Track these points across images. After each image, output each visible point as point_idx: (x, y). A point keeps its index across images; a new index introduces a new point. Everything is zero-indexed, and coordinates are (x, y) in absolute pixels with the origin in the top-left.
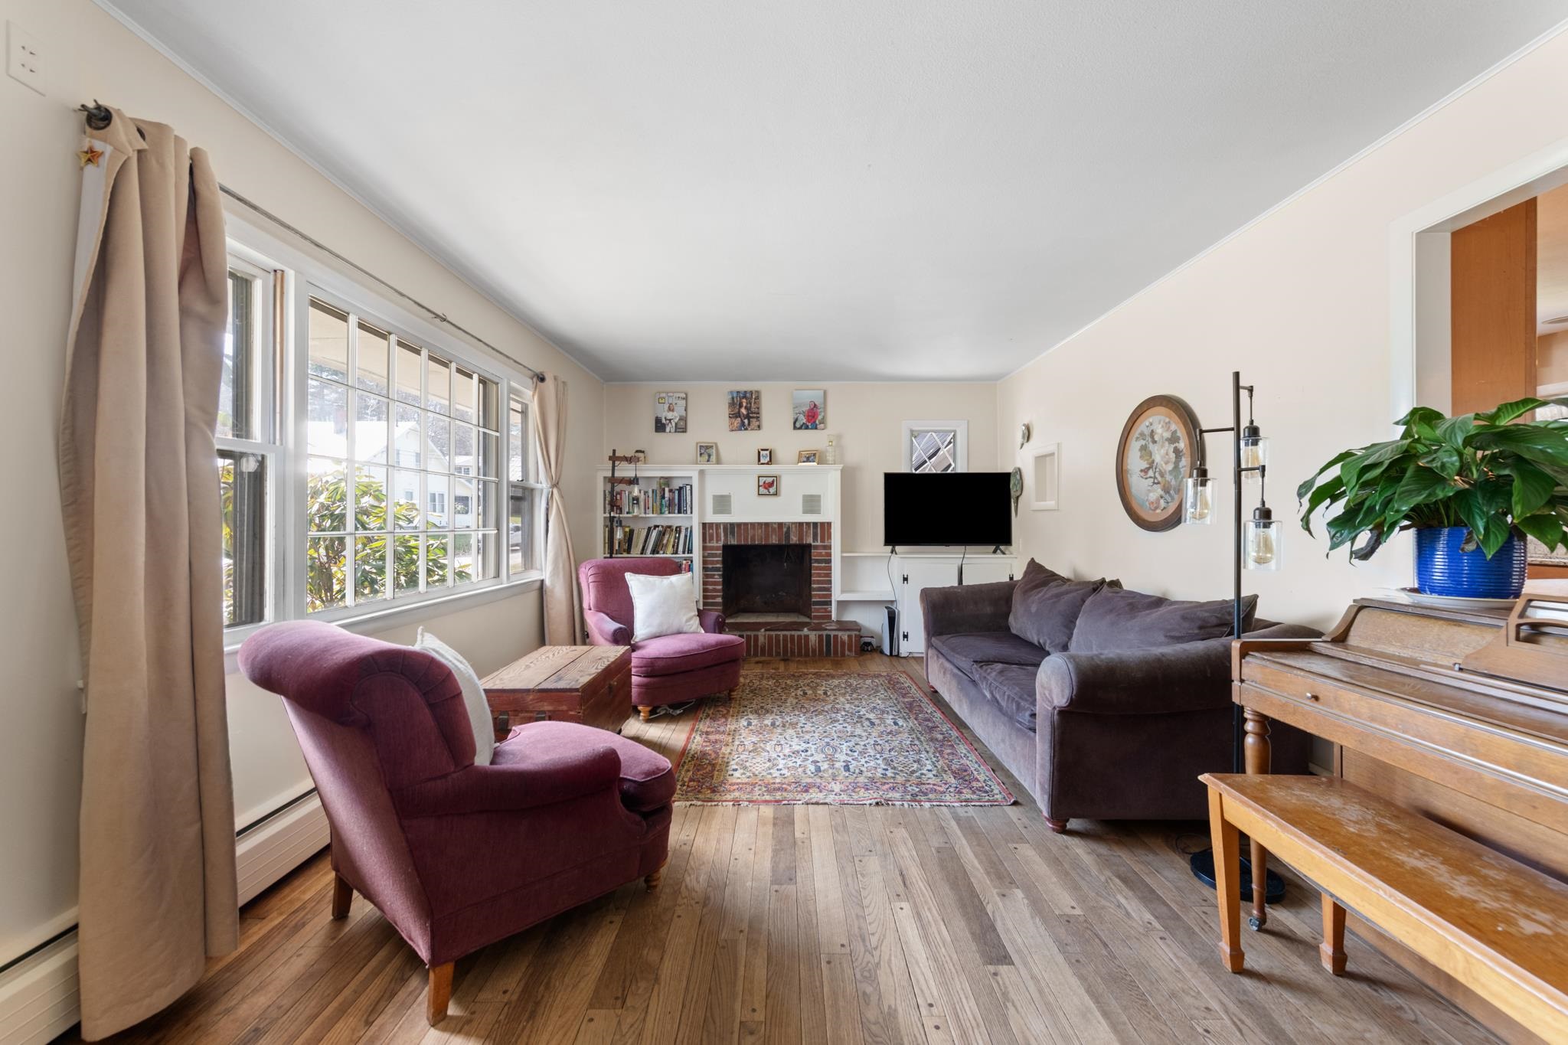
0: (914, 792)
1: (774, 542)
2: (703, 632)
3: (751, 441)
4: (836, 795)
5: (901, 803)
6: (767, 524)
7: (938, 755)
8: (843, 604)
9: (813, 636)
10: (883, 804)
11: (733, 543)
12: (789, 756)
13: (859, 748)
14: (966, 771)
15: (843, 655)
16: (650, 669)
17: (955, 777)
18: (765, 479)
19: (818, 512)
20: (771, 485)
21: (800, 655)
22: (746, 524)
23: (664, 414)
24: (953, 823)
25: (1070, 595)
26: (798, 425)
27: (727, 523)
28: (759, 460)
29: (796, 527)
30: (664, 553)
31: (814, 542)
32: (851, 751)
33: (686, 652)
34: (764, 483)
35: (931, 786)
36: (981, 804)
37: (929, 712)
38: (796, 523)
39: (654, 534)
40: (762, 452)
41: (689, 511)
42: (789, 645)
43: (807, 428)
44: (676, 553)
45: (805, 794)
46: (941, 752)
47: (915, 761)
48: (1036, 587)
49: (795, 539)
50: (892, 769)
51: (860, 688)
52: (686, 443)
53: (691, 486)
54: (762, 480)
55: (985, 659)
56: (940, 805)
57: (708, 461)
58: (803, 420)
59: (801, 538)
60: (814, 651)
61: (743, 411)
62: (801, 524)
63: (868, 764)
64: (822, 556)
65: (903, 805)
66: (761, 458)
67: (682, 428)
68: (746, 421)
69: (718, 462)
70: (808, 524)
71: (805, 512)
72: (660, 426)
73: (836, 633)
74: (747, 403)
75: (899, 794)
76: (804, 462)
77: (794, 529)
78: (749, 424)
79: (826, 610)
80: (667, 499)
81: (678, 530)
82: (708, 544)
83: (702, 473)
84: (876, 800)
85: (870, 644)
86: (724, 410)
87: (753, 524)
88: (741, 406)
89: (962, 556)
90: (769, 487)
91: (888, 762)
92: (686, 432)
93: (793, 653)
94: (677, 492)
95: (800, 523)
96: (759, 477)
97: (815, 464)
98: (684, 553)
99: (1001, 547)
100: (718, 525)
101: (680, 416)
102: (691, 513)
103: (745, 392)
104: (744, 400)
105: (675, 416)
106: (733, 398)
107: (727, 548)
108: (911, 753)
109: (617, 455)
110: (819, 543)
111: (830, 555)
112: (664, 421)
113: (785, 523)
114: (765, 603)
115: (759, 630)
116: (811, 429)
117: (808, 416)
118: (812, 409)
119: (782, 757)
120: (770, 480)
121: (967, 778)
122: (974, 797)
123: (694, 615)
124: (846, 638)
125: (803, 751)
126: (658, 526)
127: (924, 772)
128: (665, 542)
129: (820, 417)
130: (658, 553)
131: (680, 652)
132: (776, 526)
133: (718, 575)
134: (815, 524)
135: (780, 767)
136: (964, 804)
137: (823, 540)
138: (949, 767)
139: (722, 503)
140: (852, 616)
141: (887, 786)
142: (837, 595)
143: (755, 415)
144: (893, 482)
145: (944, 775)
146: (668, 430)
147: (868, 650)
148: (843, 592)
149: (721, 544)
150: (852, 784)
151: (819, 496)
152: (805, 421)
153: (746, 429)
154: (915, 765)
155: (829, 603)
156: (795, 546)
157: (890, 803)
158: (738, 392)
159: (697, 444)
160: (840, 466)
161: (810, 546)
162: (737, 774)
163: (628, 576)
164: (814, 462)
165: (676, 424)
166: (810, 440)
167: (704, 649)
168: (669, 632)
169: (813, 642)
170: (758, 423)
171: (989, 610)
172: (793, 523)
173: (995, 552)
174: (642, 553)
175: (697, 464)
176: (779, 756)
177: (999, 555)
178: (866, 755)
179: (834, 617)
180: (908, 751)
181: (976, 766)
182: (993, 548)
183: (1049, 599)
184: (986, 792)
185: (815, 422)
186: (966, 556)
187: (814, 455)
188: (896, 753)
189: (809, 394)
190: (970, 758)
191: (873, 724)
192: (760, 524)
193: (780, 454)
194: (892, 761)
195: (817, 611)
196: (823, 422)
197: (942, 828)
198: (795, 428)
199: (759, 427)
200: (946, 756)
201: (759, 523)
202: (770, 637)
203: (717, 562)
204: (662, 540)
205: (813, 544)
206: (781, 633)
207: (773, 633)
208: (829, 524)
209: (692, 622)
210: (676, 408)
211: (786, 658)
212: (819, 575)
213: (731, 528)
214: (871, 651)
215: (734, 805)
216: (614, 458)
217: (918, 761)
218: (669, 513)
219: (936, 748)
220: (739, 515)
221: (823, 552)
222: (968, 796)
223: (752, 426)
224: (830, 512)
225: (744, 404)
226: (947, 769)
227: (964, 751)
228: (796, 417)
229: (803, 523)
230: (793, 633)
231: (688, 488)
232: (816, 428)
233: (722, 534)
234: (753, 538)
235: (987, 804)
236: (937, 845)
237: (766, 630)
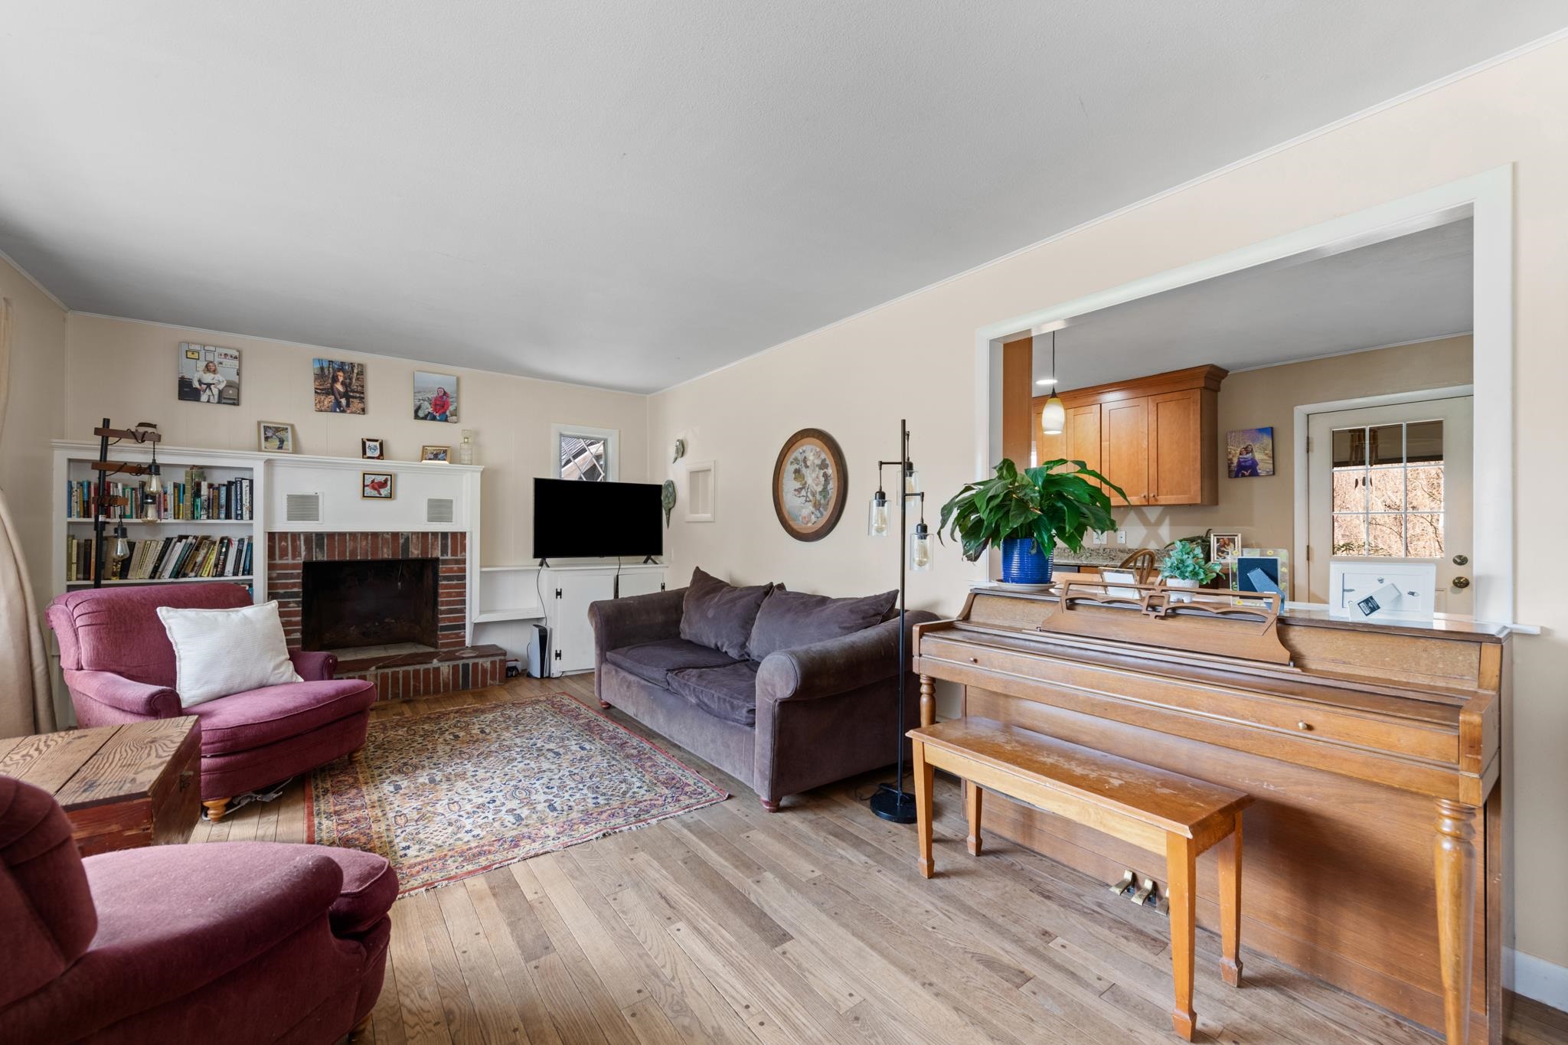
0: (635, 813)
1: (386, 556)
2: (302, 680)
3: (350, 427)
4: (553, 839)
5: (628, 827)
6: (375, 535)
7: (640, 770)
8: (479, 627)
9: (445, 668)
10: (610, 834)
11: (320, 558)
12: (474, 812)
13: (555, 783)
14: (673, 779)
15: (484, 684)
16: (229, 743)
17: (667, 788)
18: (373, 477)
19: (449, 520)
20: (383, 485)
21: (427, 692)
22: (342, 535)
23: (197, 374)
24: (685, 831)
25: (745, 600)
26: (421, 414)
27: (311, 533)
28: (364, 452)
29: (418, 537)
30: (196, 576)
31: (442, 555)
32: (548, 788)
33: (290, 710)
34: (373, 481)
35: (649, 802)
36: (702, 806)
37: (611, 729)
38: (418, 533)
39: (179, 547)
40: (368, 443)
41: (246, 515)
42: (412, 683)
43: (434, 419)
44: (222, 574)
45: (516, 850)
46: (642, 766)
47: (622, 782)
48: (708, 593)
49: (416, 552)
50: (601, 795)
51: (523, 718)
52: (244, 420)
53: (251, 482)
54: (369, 480)
55: (676, 667)
56: (667, 818)
57: (280, 448)
58: (427, 408)
59: (425, 549)
60: (446, 685)
61: (339, 387)
62: (425, 535)
63: (574, 798)
64: (455, 572)
65: (630, 829)
66: (367, 450)
67: (230, 397)
68: (343, 401)
69: (296, 450)
70: (435, 534)
71: (431, 519)
72: (188, 391)
73: (476, 660)
74: (345, 378)
75: (621, 819)
76: (430, 459)
77: (414, 540)
78: (348, 405)
79: (458, 636)
80: (203, 498)
81: (225, 542)
82: (278, 561)
83: (269, 463)
84: (602, 832)
85: (515, 668)
86: (310, 385)
87: (353, 535)
88: (335, 379)
89: (618, 567)
90: (380, 487)
91: (595, 789)
92: (238, 405)
93: (417, 691)
94: (223, 490)
95: (423, 533)
96: (364, 474)
97: (446, 462)
98: (235, 574)
99: (653, 557)
100: (295, 536)
101: (228, 381)
102: (251, 518)
103: (343, 363)
104: (341, 374)
105: (219, 380)
106: (322, 369)
107: (309, 567)
108: (614, 775)
109: (112, 427)
110: (449, 557)
111: (464, 570)
112: (196, 385)
113: (402, 534)
114: (364, 634)
115: (367, 669)
116: (439, 421)
117: (436, 405)
118: (441, 397)
119: (466, 816)
120: (382, 479)
121: (678, 785)
122: (693, 801)
123: (286, 660)
124: (488, 665)
125: (489, 803)
126: (186, 537)
127: (636, 790)
128: (199, 559)
129: (451, 408)
130: (185, 575)
131: (280, 713)
132: (389, 537)
133: (296, 602)
134: (445, 535)
135: (468, 828)
136: (687, 810)
137: (454, 553)
138: (657, 779)
139: (303, 506)
140: (493, 639)
141: (604, 816)
142: (473, 614)
143: (358, 395)
144: (544, 488)
145: (655, 788)
146: (204, 398)
147: (512, 676)
148: (481, 612)
149: (300, 560)
150: (568, 823)
151: (451, 501)
152: (430, 410)
153: (343, 411)
154: (623, 785)
155: (463, 627)
156: (416, 561)
157: (617, 830)
158: (331, 362)
159: (259, 423)
160: (481, 468)
161: (437, 559)
162: (411, 852)
163: (163, 613)
164: (445, 460)
165: (220, 392)
166: (436, 433)
167: (318, 702)
168: (244, 687)
169: (446, 674)
170: (361, 405)
171: (660, 618)
172: (413, 533)
173: (645, 562)
174: (152, 577)
175: (260, 450)
176: (460, 816)
177: (650, 565)
178: (567, 789)
179: (468, 642)
180: (609, 774)
181: (681, 771)
182: (644, 558)
183: (726, 603)
184: (701, 794)
185: (445, 412)
186: (622, 567)
187: (445, 452)
188: (598, 779)
189: (437, 378)
190: (672, 766)
191: (557, 754)
192: (365, 535)
193: (394, 446)
194: (597, 787)
195: (447, 637)
196: (455, 413)
197: (678, 839)
198: (417, 417)
199: (363, 411)
200: (650, 770)
201: (362, 533)
202: (384, 677)
203: (294, 585)
204: (194, 556)
205: (441, 558)
206: (401, 670)
207: (389, 671)
208: (463, 534)
209: (282, 669)
210: (219, 368)
211: (407, 698)
212: (449, 595)
213: (318, 539)
214: (516, 676)
215: (427, 890)
216: (105, 432)
217: (624, 781)
218: (208, 518)
219: (636, 764)
220: (325, 524)
221: (455, 567)
222: (687, 802)
223: (353, 408)
224: (466, 519)
225: (341, 379)
226: (655, 781)
227: (664, 761)
228: (418, 403)
229: (427, 533)
230: (417, 667)
231: (245, 483)
232: (446, 420)
233: (303, 548)
234: (353, 552)
235: (707, 804)
236: (682, 857)
237: (378, 668)
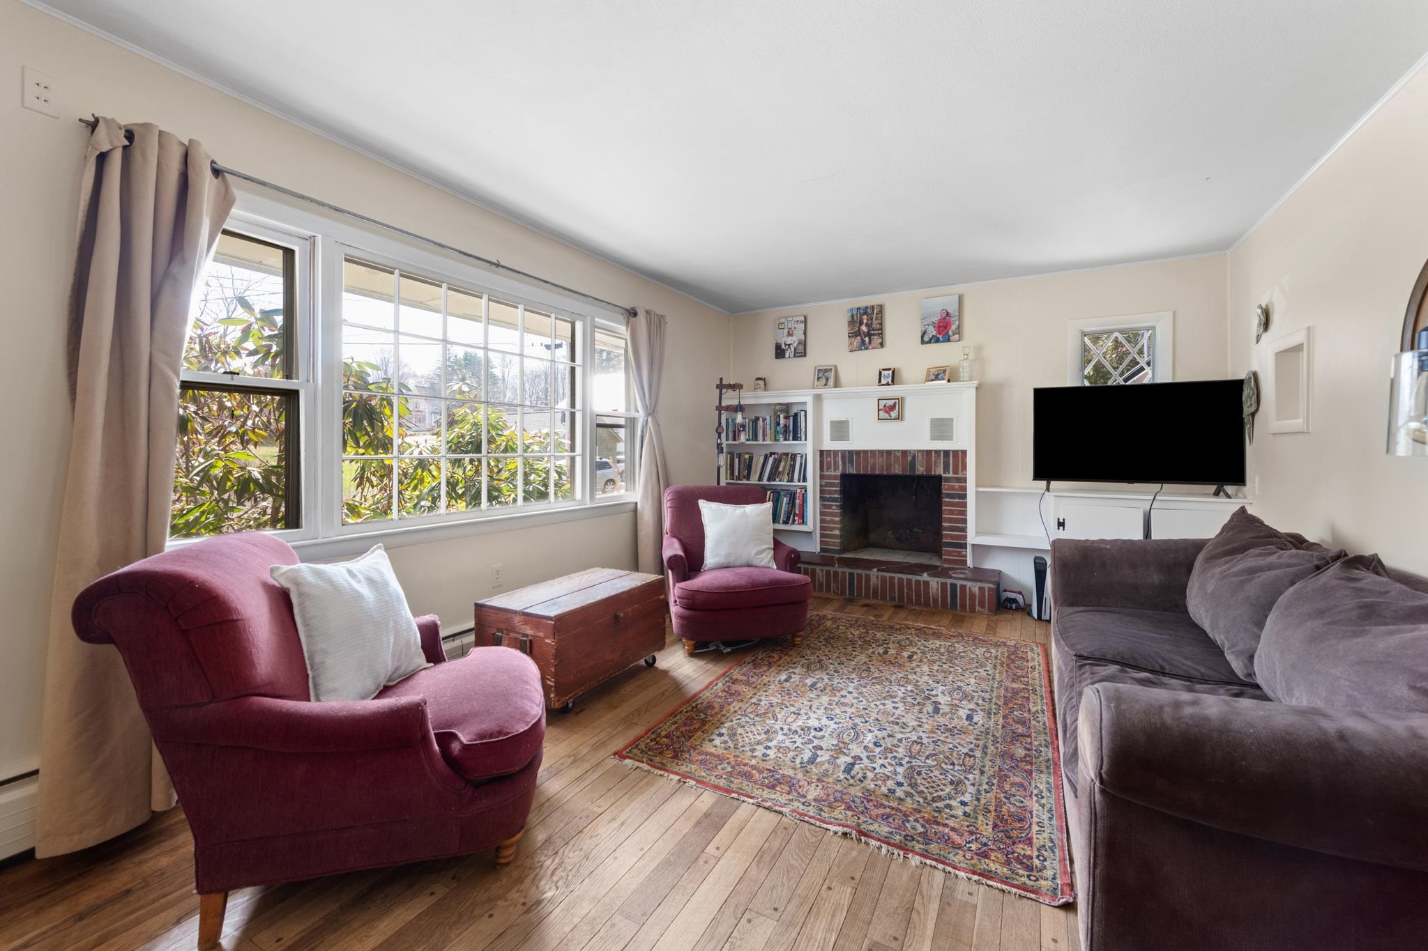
0: (912, 832)
1: (897, 472)
2: (775, 567)
3: (874, 360)
4: (803, 804)
5: (878, 843)
6: (889, 452)
7: (995, 782)
8: (980, 549)
9: (934, 583)
10: (852, 839)
11: (851, 472)
12: (796, 732)
13: (889, 743)
14: (1021, 820)
15: (973, 610)
17: (995, 826)
18: (885, 401)
19: (950, 438)
20: (892, 408)
21: (918, 603)
22: (865, 452)
23: (785, 340)
24: (934, 907)
26: (926, 339)
27: (845, 451)
28: (880, 381)
29: (923, 455)
30: (780, 481)
31: (944, 473)
32: (875, 743)
34: (885, 406)
35: (946, 830)
36: (1004, 887)
37: (1033, 710)
38: (923, 451)
39: (771, 460)
40: (883, 372)
41: (803, 438)
42: (905, 590)
43: (937, 341)
44: (792, 481)
45: (767, 790)
46: (1003, 778)
47: (952, 783)
48: (1226, 554)
49: (921, 469)
50: (910, 785)
51: (962, 657)
52: (804, 368)
53: (806, 412)
54: (882, 403)
56: (935, 867)
57: (826, 385)
58: (932, 331)
59: (929, 468)
60: (935, 600)
61: (864, 328)
62: (929, 452)
63: (882, 770)
64: (957, 490)
65: (879, 848)
66: (882, 378)
67: (801, 352)
68: (867, 339)
69: (837, 384)
70: (937, 452)
71: (933, 438)
73: (965, 583)
74: (868, 320)
75: (887, 829)
76: (932, 380)
77: (920, 458)
78: (870, 342)
79: (959, 554)
80: (781, 426)
81: (794, 457)
82: (825, 473)
83: (818, 398)
84: (846, 830)
85: (1015, 601)
86: (844, 330)
87: (873, 452)
88: (861, 323)
89: (1152, 498)
90: (892, 410)
91: (912, 774)
92: (805, 356)
93: (910, 599)
94: (791, 418)
95: (927, 451)
96: (879, 400)
97: (944, 382)
98: (799, 481)
99: (1226, 487)
100: (836, 452)
101: (799, 340)
102: (806, 440)
103: (866, 308)
104: (865, 317)
105: (793, 340)
106: (853, 316)
107: (845, 477)
108: (957, 768)
109: (724, 383)
110: (951, 475)
111: (965, 489)
112: (783, 347)
113: (910, 452)
114: (898, 539)
115: (870, 569)
116: (943, 342)
117: (939, 327)
118: (944, 318)
119: (785, 731)
120: (891, 402)
121: (1014, 833)
122: (1004, 871)
123: (769, 548)
124: (976, 590)
125: (815, 729)
126: (774, 454)
127: (954, 803)
128: (781, 469)
129: (954, 327)
130: (775, 480)
132: (899, 454)
133: (836, 506)
134: (946, 453)
135: (772, 744)
136: (976, 877)
137: (955, 472)
138: (999, 804)
139: (840, 429)
140: (993, 563)
141: (881, 811)
142: (972, 538)
143: (877, 332)
144: (1044, 398)
145: (980, 817)
146: (787, 355)
147: (1011, 608)
148: (978, 533)
149: (839, 473)
150: (837, 795)
151: (952, 420)
152: (934, 333)
153: (867, 348)
154: (948, 789)
155: (964, 546)
156: (921, 477)
157: (863, 838)
158: (858, 309)
159: (816, 368)
160: (975, 383)
161: (939, 478)
162: (718, 741)
163: (702, 504)
164: (943, 379)
165: (795, 349)
166: (942, 354)
169: (935, 590)
170: (880, 340)
171: (1156, 578)
172: (919, 451)
173: (1217, 494)
174: (759, 480)
175: (814, 388)
176: (782, 729)
177: (1222, 499)
178: (890, 756)
179: (970, 563)
180: (953, 764)
181: (1045, 817)
182: (1213, 488)
183: (1236, 575)
184: (1030, 868)
185: (948, 333)
186: (1157, 498)
187: (944, 371)
188: (935, 763)
189: (942, 301)
190: (1043, 801)
191: (937, 710)
192: (881, 452)
193: (906, 373)
194: (919, 773)
195: (949, 553)
196: (959, 331)
197: (911, 909)
198: (923, 342)
199: (882, 345)
200: (1007, 787)
201: (879, 451)
202: (883, 579)
203: (835, 492)
204: (778, 467)
205: (944, 475)
206: (897, 576)
207: (887, 575)
208: (964, 453)
210: (794, 332)
211: (901, 604)
212: (951, 512)
213: (850, 456)
214: (1016, 609)
215: (679, 781)
216: (721, 386)
217: (956, 784)
218: (785, 440)
219: (1000, 770)
220: (855, 443)
221: (957, 485)
222: (993, 867)
223: (873, 344)
224: (963, 439)
225: (865, 321)
226: (992, 808)
227: (1043, 787)
228: (924, 329)
229: (931, 451)
230: (910, 577)
231: (803, 413)
232: (949, 340)
233: (840, 463)
234: (873, 467)
235: (1014, 890)
236: (877, 938)
237: (879, 570)
